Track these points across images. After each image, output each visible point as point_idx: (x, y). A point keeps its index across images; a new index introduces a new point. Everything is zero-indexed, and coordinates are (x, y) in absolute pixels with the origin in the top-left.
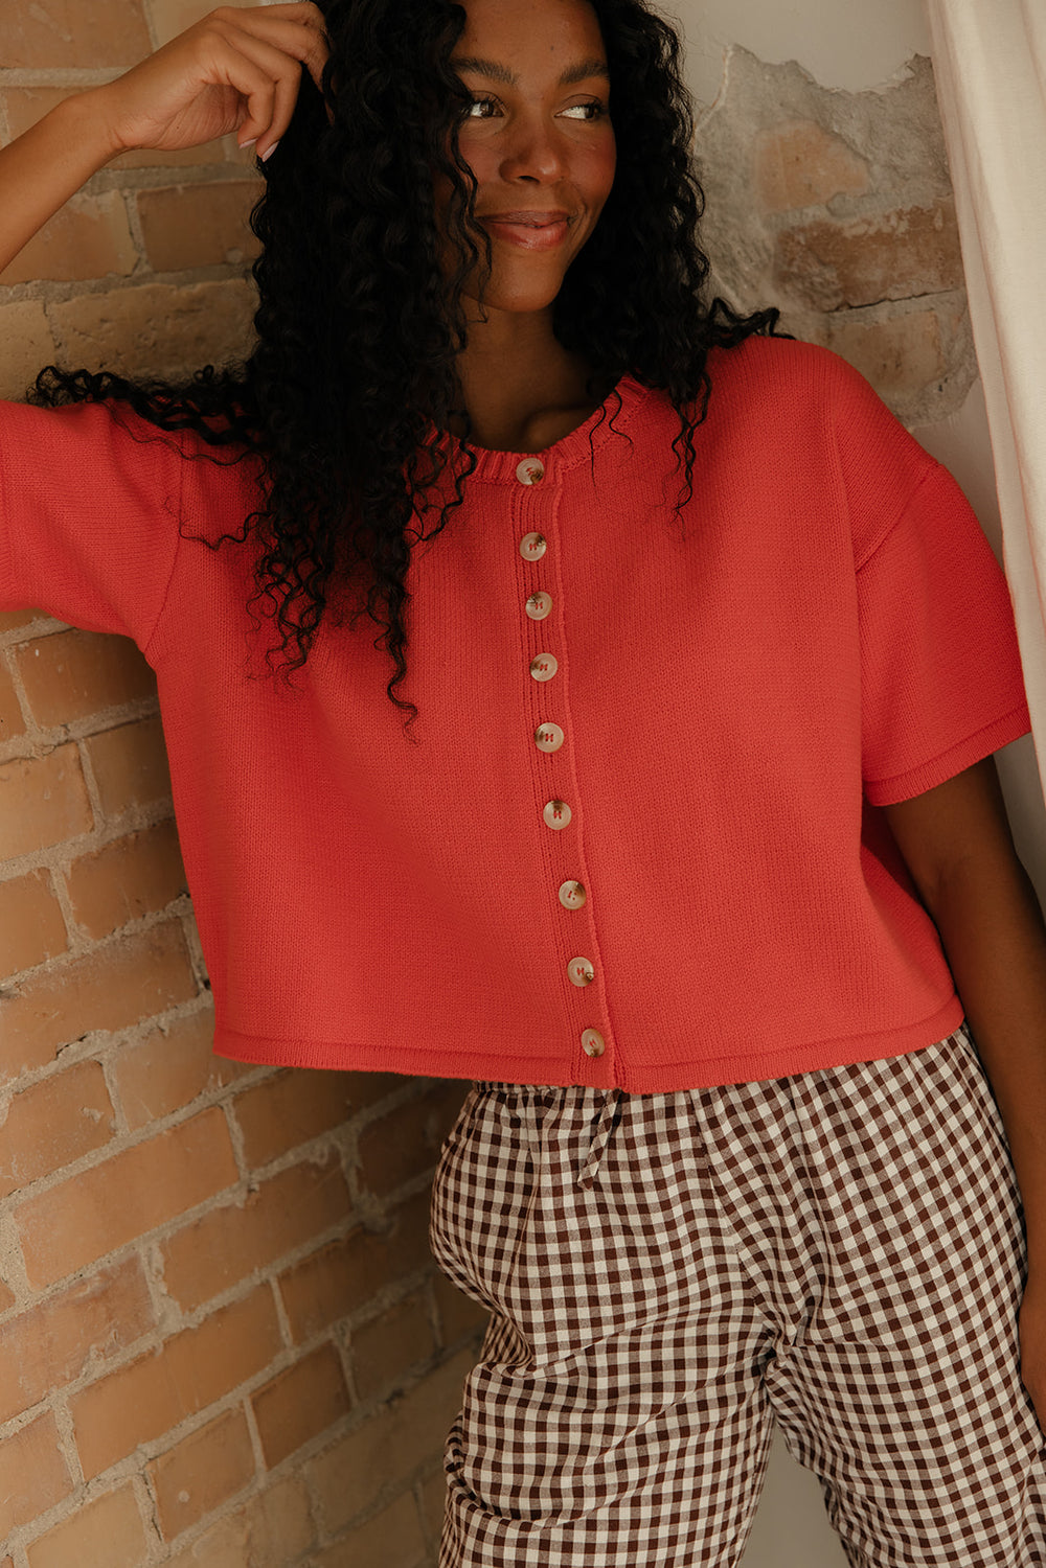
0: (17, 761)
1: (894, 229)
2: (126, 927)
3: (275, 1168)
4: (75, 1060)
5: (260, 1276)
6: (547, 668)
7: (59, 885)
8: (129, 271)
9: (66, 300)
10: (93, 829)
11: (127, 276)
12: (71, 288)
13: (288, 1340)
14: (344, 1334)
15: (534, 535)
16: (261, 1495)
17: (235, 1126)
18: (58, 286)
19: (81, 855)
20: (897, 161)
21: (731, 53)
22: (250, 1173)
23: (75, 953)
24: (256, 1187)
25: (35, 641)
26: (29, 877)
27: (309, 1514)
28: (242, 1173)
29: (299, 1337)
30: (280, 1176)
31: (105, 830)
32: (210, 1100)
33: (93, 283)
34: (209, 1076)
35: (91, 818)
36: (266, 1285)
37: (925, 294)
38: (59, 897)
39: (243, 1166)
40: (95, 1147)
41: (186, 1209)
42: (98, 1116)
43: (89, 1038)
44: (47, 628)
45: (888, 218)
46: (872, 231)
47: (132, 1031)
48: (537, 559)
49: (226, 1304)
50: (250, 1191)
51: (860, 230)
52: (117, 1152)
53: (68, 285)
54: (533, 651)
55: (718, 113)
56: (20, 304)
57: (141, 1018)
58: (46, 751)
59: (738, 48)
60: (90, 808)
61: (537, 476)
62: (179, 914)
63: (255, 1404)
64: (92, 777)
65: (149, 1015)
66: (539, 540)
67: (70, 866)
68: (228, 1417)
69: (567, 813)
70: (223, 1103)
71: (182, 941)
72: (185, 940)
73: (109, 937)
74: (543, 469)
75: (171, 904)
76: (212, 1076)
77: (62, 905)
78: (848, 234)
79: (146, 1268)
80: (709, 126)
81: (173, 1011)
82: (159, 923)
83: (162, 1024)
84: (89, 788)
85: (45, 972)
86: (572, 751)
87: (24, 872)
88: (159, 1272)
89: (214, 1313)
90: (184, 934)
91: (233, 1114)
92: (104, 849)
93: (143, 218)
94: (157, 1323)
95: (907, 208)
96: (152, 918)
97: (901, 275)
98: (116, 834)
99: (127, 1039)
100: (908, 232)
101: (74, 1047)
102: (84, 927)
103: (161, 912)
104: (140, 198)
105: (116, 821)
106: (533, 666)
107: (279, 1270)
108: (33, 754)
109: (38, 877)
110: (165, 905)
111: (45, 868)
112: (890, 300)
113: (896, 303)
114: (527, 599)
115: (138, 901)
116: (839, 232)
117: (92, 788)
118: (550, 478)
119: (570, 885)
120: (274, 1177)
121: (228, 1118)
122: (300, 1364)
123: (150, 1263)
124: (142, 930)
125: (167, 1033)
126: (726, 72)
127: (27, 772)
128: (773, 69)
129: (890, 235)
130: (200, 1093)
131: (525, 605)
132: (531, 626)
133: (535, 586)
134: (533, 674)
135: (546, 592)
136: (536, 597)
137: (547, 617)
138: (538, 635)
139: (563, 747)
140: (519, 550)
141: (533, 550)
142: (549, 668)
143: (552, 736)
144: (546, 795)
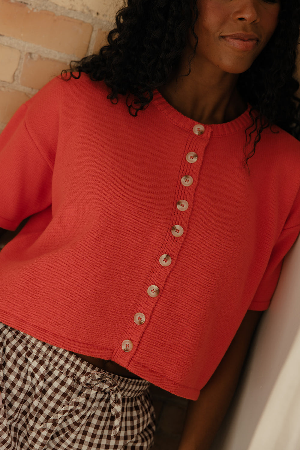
15: (194, 153)
54: (179, 197)
61: (201, 132)
66: (196, 156)
69: (170, 261)
74: (204, 130)
106: (178, 203)
114: (182, 176)
119: (155, 287)
131: (181, 178)
132: (181, 187)
133: (187, 173)
134: (177, 206)
135: (191, 176)
136: (187, 177)
137: (189, 187)
138: (183, 192)
139: (181, 237)
140: (186, 156)
141: (191, 159)
142: (184, 206)
143: (179, 231)
144: (165, 252)
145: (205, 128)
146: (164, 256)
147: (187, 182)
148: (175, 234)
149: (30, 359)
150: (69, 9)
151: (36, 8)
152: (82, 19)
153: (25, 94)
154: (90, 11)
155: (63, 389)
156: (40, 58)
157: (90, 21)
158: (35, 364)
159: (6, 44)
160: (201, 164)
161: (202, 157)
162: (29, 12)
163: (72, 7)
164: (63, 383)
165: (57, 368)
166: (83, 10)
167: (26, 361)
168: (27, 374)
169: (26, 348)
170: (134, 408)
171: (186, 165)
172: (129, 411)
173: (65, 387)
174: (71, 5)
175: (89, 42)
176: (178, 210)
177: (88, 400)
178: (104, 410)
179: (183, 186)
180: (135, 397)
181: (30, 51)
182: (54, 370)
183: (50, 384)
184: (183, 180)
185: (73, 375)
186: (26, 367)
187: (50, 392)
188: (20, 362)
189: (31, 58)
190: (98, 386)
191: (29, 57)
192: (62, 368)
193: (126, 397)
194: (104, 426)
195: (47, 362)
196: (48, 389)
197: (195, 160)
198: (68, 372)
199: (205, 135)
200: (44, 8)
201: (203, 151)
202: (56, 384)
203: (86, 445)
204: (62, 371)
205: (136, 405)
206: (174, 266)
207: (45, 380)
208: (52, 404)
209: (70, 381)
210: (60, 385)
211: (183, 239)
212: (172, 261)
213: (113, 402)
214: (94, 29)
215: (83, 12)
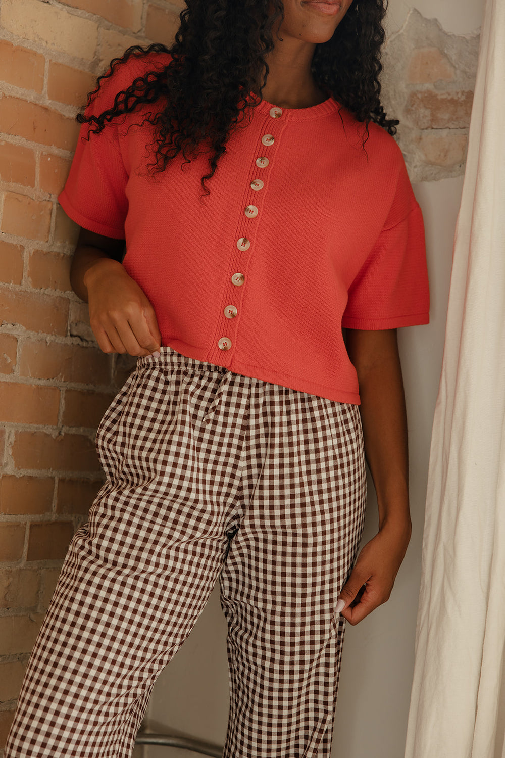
0: (27, 197)
1: (459, 98)
2: (47, 290)
3: (73, 431)
4: (7, 332)
5: (52, 473)
6: (258, 186)
7: (26, 255)
8: (136, 32)
9: (107, 29)
10: (47, 242)
11: (134, 33)
12: (111, 26)
13: (54, 509)
14: (78, 523)
15: (271, 136)
16: (20, 570)
17: (63, 402)
18: (106, 22)
19: (39, 249)
20: (467, 70)
21: (411, 12)
22: (62, 426)
23: (23, 288)
24: (63, 434)
25: (50, 155)
26: (15, 246)
27: (38, 592)
28: (59, 424)
29: (60, 511)
30: (74, 435)
31: (52, 245)
32: (56, 384)
33: (121, 28)
34: (59, 373)
35: (48, 237)
36: (53, 479)
37: (464, 128)
38: (24, 262)
39: (60, 420)
40: (4, 373)
41: (31, 423)
42: (9, 361)
43: (16, 326)
44: (56, 152)
45: (457, 93)
46: (450, 98)
47: (35, 334)
48: (268, 145)
49: (34, 476)
50: (60, 433)
51: (444, 97)
52: (12, 381)
53: (110, 24)
54: (254, 178)
55: (399, 35)
56: (89, 21)
57: (40, 331)
58: (40, 199)
59: (415, 10)
60: (49, 232)
61: (278, 115)
62: (70, 298)
63: (32, 527)
64: (54, 221)
65: (44, 332)
66: (272, 139)
67: (33, 251)
68: (18, 525)
69: (248, 245)
70: (61, 389)
71: (67, 310)
72: (69, 310)
73: (39, 290)
74: (282, 113)
75: (68, 292)
76: (60, 374)
77: (24, 265)
78: (439, 97)
79: (7, 438)
80: (394, 40)
81: (54, 336)
82: (60, 297)
83: (48, 340)
84: (52, 224)
85: (8, 288)
86: (259, 221)
87: (15, 243)
88: (11, 443)
89: (27, 476)
90: (69, 308)
91: (64, 396)
92: (49, 253)
93: (148, 14)
94: (3, 465)
95: (466, 91)
96: (58, 293)
97: (457, 118)
98: (56, 250)
99: (32, 336)
100: (464, 101)
101: (9, 326)
102: (30, 279)
103: (63, 292)
104: (150, 6)
105: (58, 245)
106: (252, 183)
107: (60, 476)
108: (34, 198)
109: (19, 248)
110: (66, 291)
111: (23, 246)
112: (450, 129)
113: (451, 130)
114: (257, 158)
115: (55, 282)
116: (436, 96)
117: (53, 225)
118: (283, 118)
119: (239, 275)
120: (71, 434)
121: (61, 397)
122: (55, 523)
123: (8, 437)
124: (53, 295)
125: (48, 344)
126: (407, 19)
127: (29, 203)
128: (427, 21)
129: (456, 101)
130: (53, 378)
132: (256, 168)
133: (263, 155)
134: (252, 186)
135: (267, 157)
136: (262, 159)
139: (255, 217)
140: (261, 139)
141: (268, 142)
143: (252, 211)
144: (241, 234)
145: (283, 112)
146: (241, 240)
147: (262, 164)
148: (249, 215)
160: (278, 147)
161: (279, 140)
165: (197, 369)
166: (34, 38)
171: (262, 147)
176: (252, 190)
179: (258, 167)
184: (258, 161)
197: (272, 142)
201: (281, 134)
211: (259, 219)
215: (35, 41)
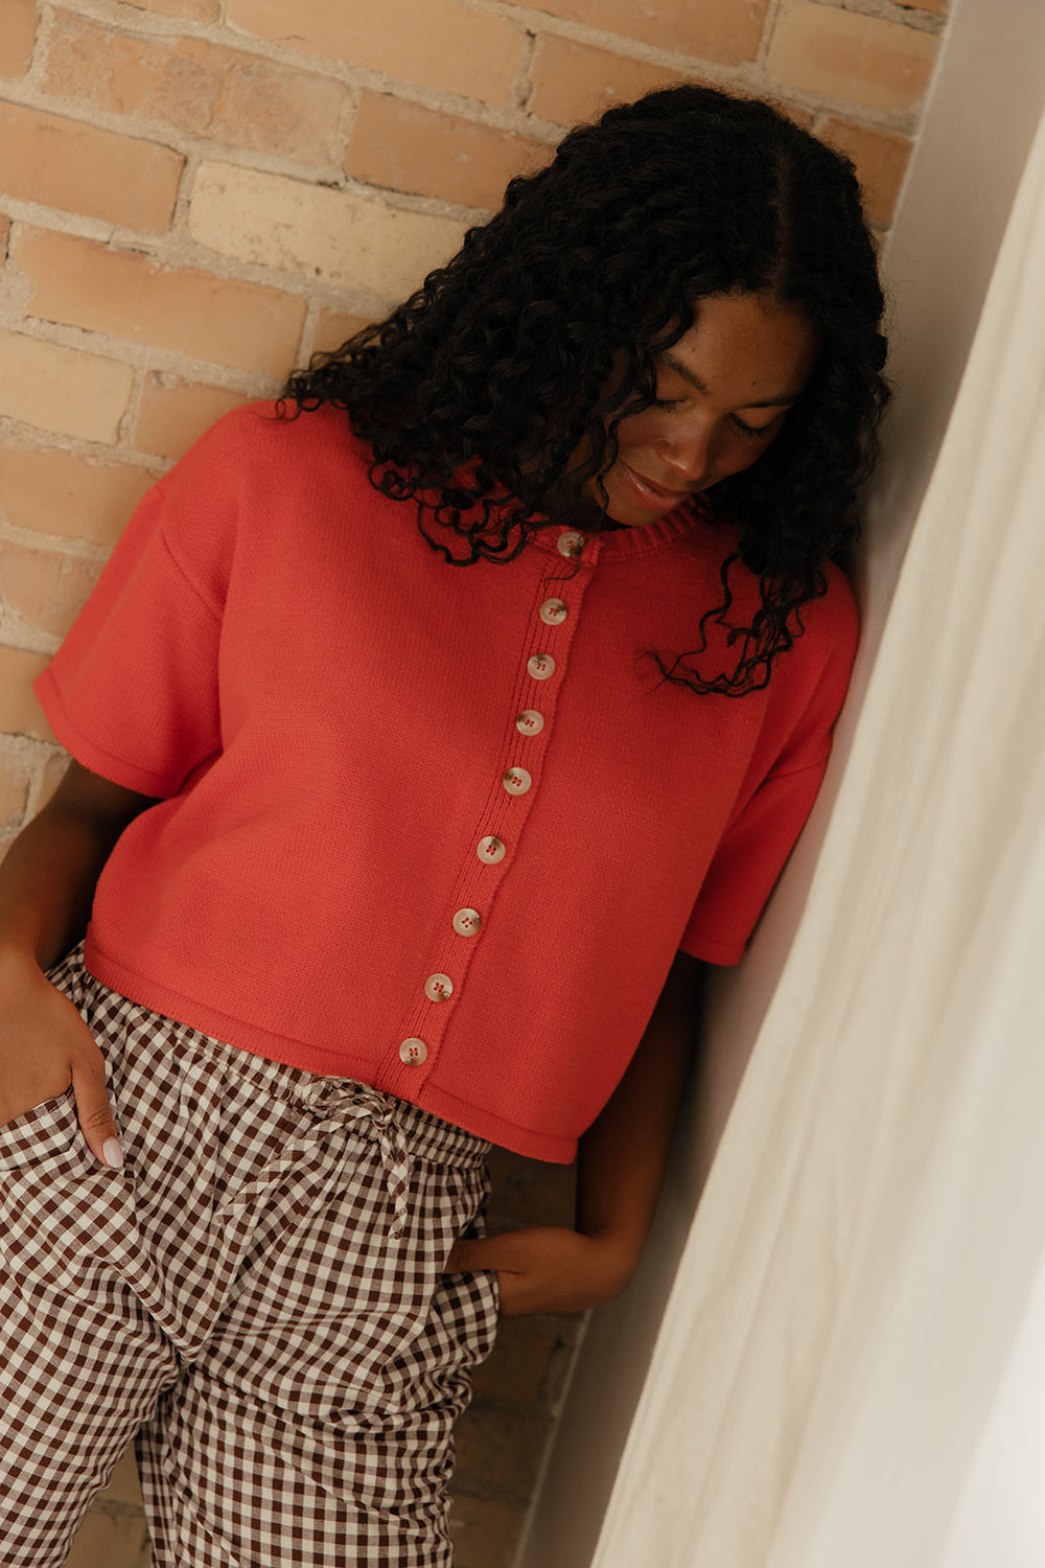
15: (560, 602)
48: (552, 624)
54: (523, 704)
61: (575, 551)
66: (562, 608)
69: (498, 854)
74: (582, 546)
106: (519, 717)
114: (530, 656)
119: (471, 913)
131: (528, 660)
132: (527, 681)
133: (543, 647)
134: (518, 725)
135: (552, 655)
136: (541, 658)
137: (546, 680)
138: (531, 693)
139: (525, 795)
140: (539, 608)
141: (553, 615)
142: (534, 726)
143: (520, 781)
144: (489, 830)
145: (586, 541)
146: (487, 841)
147: (541, 670)
148: (511, 788)
149: (184, 1064)
150: (249, 263)
151: (168, 262)
152: (280, 286)
153: (147, 470)
154: (299, 265)
155: (267, 1129)
156: (182, 383)
157: (299, 289)
158: (197, 1073)
159: (97, 352)
160: (574, 629)
161: (576, 612)
162: (152, 273)
163: (256, 258)
164: (264, 1114)
166: (283, 263)
167: (175, 1069)
168: (179, 1101)
169: (172, 1039)
170: (445, 1191)
171: (540, 629)
172: (430, 1195)
173: (271, 1122)
174: (253, 252)
175: (300, 340)
176: (519, 733)
177: (325, 1152)
178: (367, 1182)
179: (532, 678)
180: (450, 1167)
181: (157, 366)
182: (240, 1083)
183: (235, 1119)
184: (532, 664)
185: (287, 1094)
186: (176, 1085)
187: (237, 1136)
188: (162, 1072)
189: (159, 382)
190: (345, 1111)
191: (154, 381)
192: (258, 1077)
193: (425, 1161)
194: (370, 1224)
195: (222, 1066)
196: (232, 1130)
197: (561, 617)
198: (274, 1086)
199: (584, 557)
200: (187, 261)
201: (581, 596)
202: (249, 1117)
203: (327, 1266)
204: (260, 1087)
205: (452, 1184)
206: (512, 863)
207: (223, 1110)
208: (245, 1165)
209: (279, 1109)
210: (259, 1119)
211: (531, 799)
212: (507, 851)
213: (389, 1157)
214: (311, 309)
215: (282, 269)
